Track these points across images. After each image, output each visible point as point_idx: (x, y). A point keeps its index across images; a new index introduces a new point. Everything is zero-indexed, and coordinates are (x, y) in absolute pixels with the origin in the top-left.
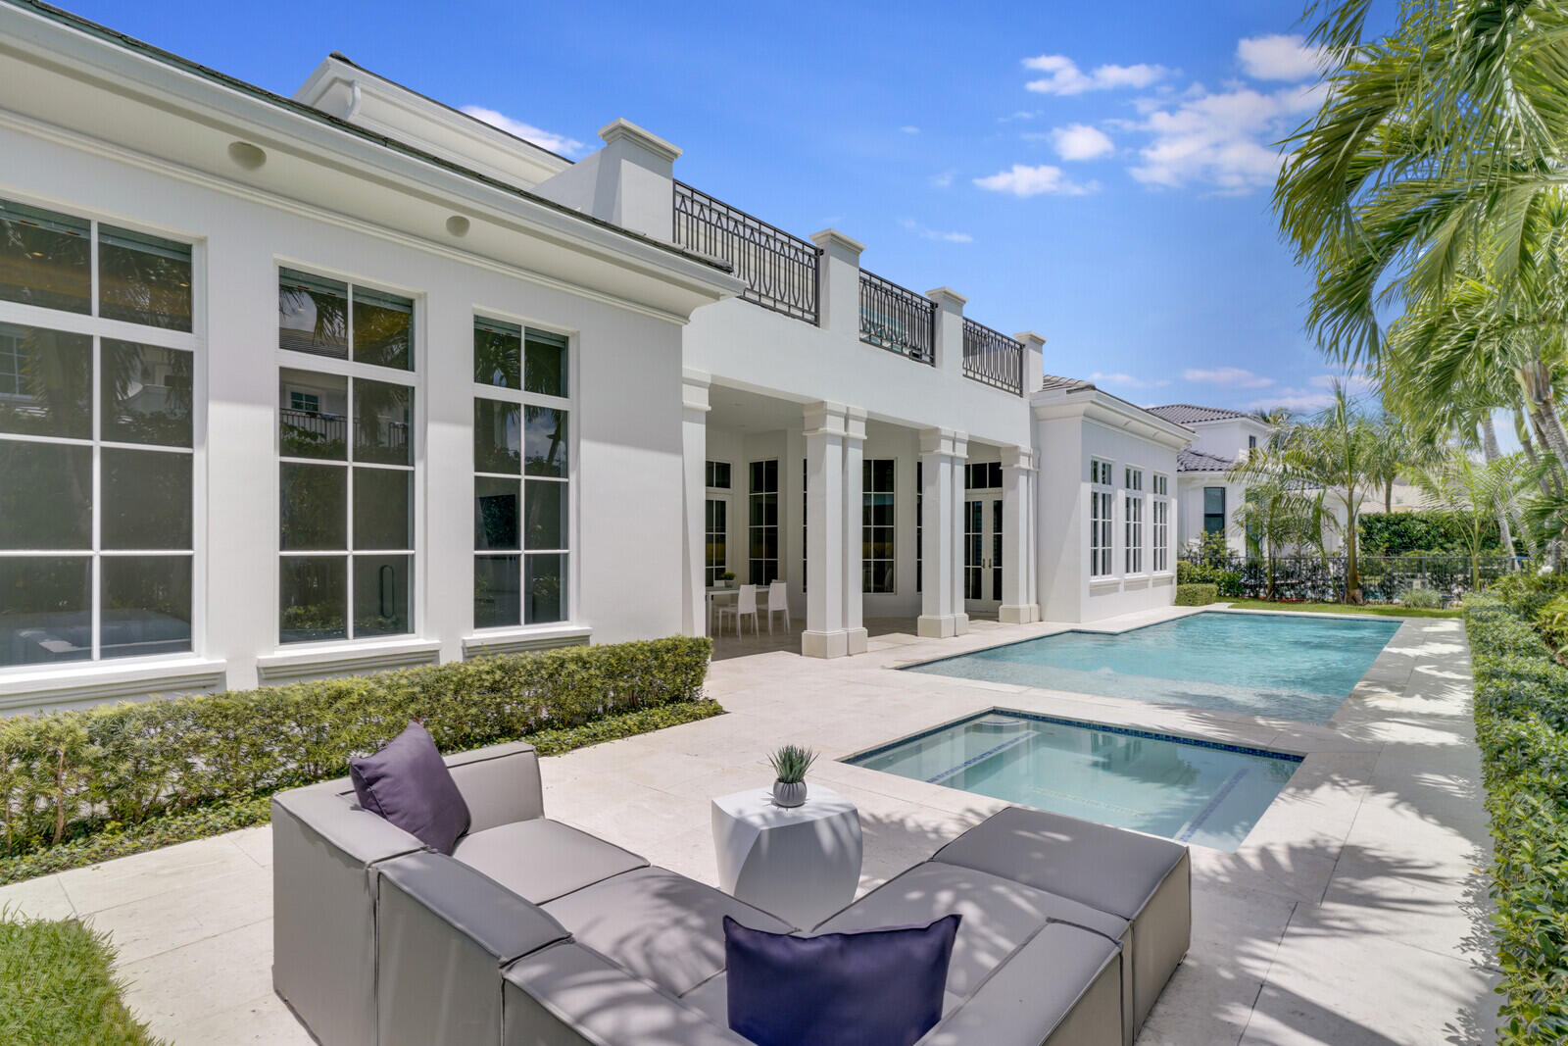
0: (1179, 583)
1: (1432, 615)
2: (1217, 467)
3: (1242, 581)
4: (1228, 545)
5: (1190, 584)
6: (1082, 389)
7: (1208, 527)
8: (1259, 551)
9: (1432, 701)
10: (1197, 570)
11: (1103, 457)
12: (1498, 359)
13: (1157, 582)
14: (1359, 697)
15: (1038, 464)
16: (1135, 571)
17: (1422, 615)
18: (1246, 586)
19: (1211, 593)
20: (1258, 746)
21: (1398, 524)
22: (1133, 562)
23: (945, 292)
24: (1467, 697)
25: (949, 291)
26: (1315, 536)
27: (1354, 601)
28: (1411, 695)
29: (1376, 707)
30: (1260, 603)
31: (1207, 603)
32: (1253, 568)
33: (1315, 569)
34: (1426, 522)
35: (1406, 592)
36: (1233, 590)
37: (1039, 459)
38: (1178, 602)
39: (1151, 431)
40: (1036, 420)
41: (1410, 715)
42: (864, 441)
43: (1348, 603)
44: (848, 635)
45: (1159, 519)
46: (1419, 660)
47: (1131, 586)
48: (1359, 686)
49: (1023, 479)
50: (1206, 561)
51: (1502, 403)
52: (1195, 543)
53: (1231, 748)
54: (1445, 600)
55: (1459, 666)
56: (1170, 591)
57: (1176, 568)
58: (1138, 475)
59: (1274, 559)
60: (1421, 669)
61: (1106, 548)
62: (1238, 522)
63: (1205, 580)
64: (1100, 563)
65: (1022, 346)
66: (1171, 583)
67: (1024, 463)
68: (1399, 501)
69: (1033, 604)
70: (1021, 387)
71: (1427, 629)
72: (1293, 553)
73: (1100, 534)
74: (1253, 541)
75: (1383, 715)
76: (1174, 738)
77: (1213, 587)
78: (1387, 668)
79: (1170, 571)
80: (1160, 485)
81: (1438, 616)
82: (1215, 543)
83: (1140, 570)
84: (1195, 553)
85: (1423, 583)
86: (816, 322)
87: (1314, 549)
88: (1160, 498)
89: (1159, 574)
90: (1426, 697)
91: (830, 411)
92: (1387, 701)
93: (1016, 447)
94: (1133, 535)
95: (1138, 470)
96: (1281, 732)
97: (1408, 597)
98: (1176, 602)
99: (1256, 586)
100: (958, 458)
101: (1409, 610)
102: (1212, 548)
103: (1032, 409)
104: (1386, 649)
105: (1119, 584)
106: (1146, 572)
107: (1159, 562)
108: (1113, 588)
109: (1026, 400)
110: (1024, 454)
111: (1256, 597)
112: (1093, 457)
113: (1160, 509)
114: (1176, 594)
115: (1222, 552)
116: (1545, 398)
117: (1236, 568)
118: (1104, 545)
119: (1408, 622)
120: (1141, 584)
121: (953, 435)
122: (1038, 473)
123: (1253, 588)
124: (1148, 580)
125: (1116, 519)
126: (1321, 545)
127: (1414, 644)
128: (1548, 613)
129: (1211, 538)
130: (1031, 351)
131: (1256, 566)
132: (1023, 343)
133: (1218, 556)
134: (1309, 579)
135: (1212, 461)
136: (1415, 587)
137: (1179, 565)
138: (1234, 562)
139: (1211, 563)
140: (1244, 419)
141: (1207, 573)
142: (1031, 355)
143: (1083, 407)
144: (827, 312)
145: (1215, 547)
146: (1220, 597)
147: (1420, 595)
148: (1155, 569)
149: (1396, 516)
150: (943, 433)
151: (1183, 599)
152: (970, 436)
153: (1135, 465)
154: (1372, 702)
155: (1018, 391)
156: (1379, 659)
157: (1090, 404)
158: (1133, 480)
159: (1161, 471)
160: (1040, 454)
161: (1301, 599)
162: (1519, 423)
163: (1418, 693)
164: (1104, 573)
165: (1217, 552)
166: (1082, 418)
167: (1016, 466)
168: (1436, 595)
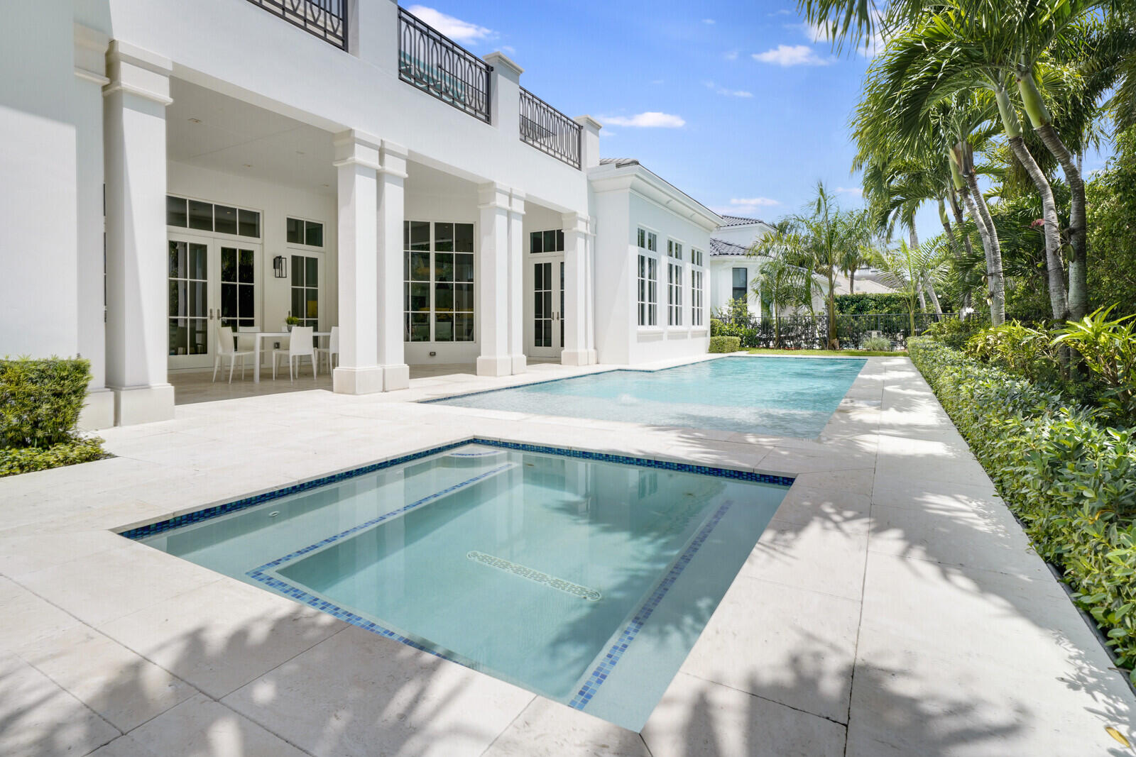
0: (712, 335)
1: (886, 355)
2: (741, 253)
3: (758, 335)
4: (749, 309)
5: (719, 337)
6: (629, 164)
7: (735, 297)
8: (769, 313)
9: (905, 413)
10: (727, 327)
11: (649, 228)
12: (941, 130)
13: (695, 335)
14: (844, 411)
15: (595, 230)
16: (677, 324)
17: (880, 355)
18: (761, 339)
19: (735, 343)
20: (745, 468)
21: (858, 302)
22: (674, 317)
23: (500, 57)
24: (935, 409)
25: (503, 56)
26: (807, 301)
27: (833, 348)
28: (887, 409)
29: (860, 421)
30: (769, 351)
31: (732, 351)
32: (766, 326)
33: (807, 325)
34: (875, 300)
35: (868, 340)
36: (751, 342)
37: (596, 226)
38: (711, 351)
39: (690, 212)
40: (594, 193)
41: (891, 427)
42: (405, 179)
43: (829, 349)
44: (384, 371)
45: (696, 285)
46: (885, 383)
47: (672, 336)
48: (843, 403)
49: (581, 241)
50: (732, 321)
51: (931, 195)
52: (726, 308)
53: (716, 472)
54: (893, 345)
55: (916, 385)
56: (706, 341)
57: (710, 325)
58: (678, 247)
59: (780, 318)
60: (888, 388)
61: (652, 303)
62: (754, 290)
63: (731, 334)
64: (646, 315)
65: (580, 127)
66: (706, 335)
67: (581, 227)
68: (858, 289)
69: (591, 349)
70: (580, 162)
71: (885, 363)
72: (792, 313)
73: (646, 291)
74: (766, 305)
75: (868, 428)
76: (656, 462)
77: (738, 339)
78: (863, 388)
79: (706, 327)
80: (696, 258)
81: (890, 355)
82: (739, 307)
83: (681, 324)
84: (725, 315)
85: (878, 334)
86: (344, 47)
87: (806, 310)
88: (697, 268)
89: (696, 328)
90: (899, 410)
91: (358, 139)
92: (867, 414)
93: (575, 213)
94: (675, 295)
95: (678, 243)
96: (771, 450)
97: (868, 344)
98: (710, 350)
99: (767, 339)
100: (515, 213)
101: (870, 352)
102: (737, 311)
103: (589, 182)
104: (860, 376)
105: (663, 333)
106: (686, 325)
107: (696, 318)
108: (659, 336)
109: (583, 174)
110: (582, 219)
111: (768, 347)
112: (639, 225)
113: (696, 276)
114: (709, 344)
115: (744, 314)
116: (970, 172)
117: (753, 325)
118: (650, 301)
119: (870, 360)
120: (683, 335)
121: (509, 191)
122: (595, 237)
123: (766, 341)
124: (687, 332)
125: (660, 281)
126: (811, 307)
127: (879, 372)
128: (972, 344)
129: (736, 303)
130: (588, 132)
131: (767, 324)
132: (581, 124)
133: (741, 317)
134: (803, 333)
135: (738, 249)
136: (873, 337)
137: (711, 322)
138: (752, 321)
139: (736, 322)
140: (761, 224)
141: (733, 330)
142: (588, 136)
143: (630, 180)
144: (357, 38)
145: (739, 310)
146: (742, 347)
147: (876, 342)
148: (693, 324)
149: (857, 296)
150: (498, 187)
151: (716, 347)
152: (527, 195)
153: (676, 239)
154: (856, 416)
155: (577, 166)
156: (855, 382)
157: (634, 177)
158: (674, 249)
159: (698, 248)
160: (597, 221)
161: (798, 347)
162: (942, 209)
163: (891, 407)
164: (650, 324)
165: (740, 314)
166: (629, 190)
167: (574, 229)
168: (886, 342)
